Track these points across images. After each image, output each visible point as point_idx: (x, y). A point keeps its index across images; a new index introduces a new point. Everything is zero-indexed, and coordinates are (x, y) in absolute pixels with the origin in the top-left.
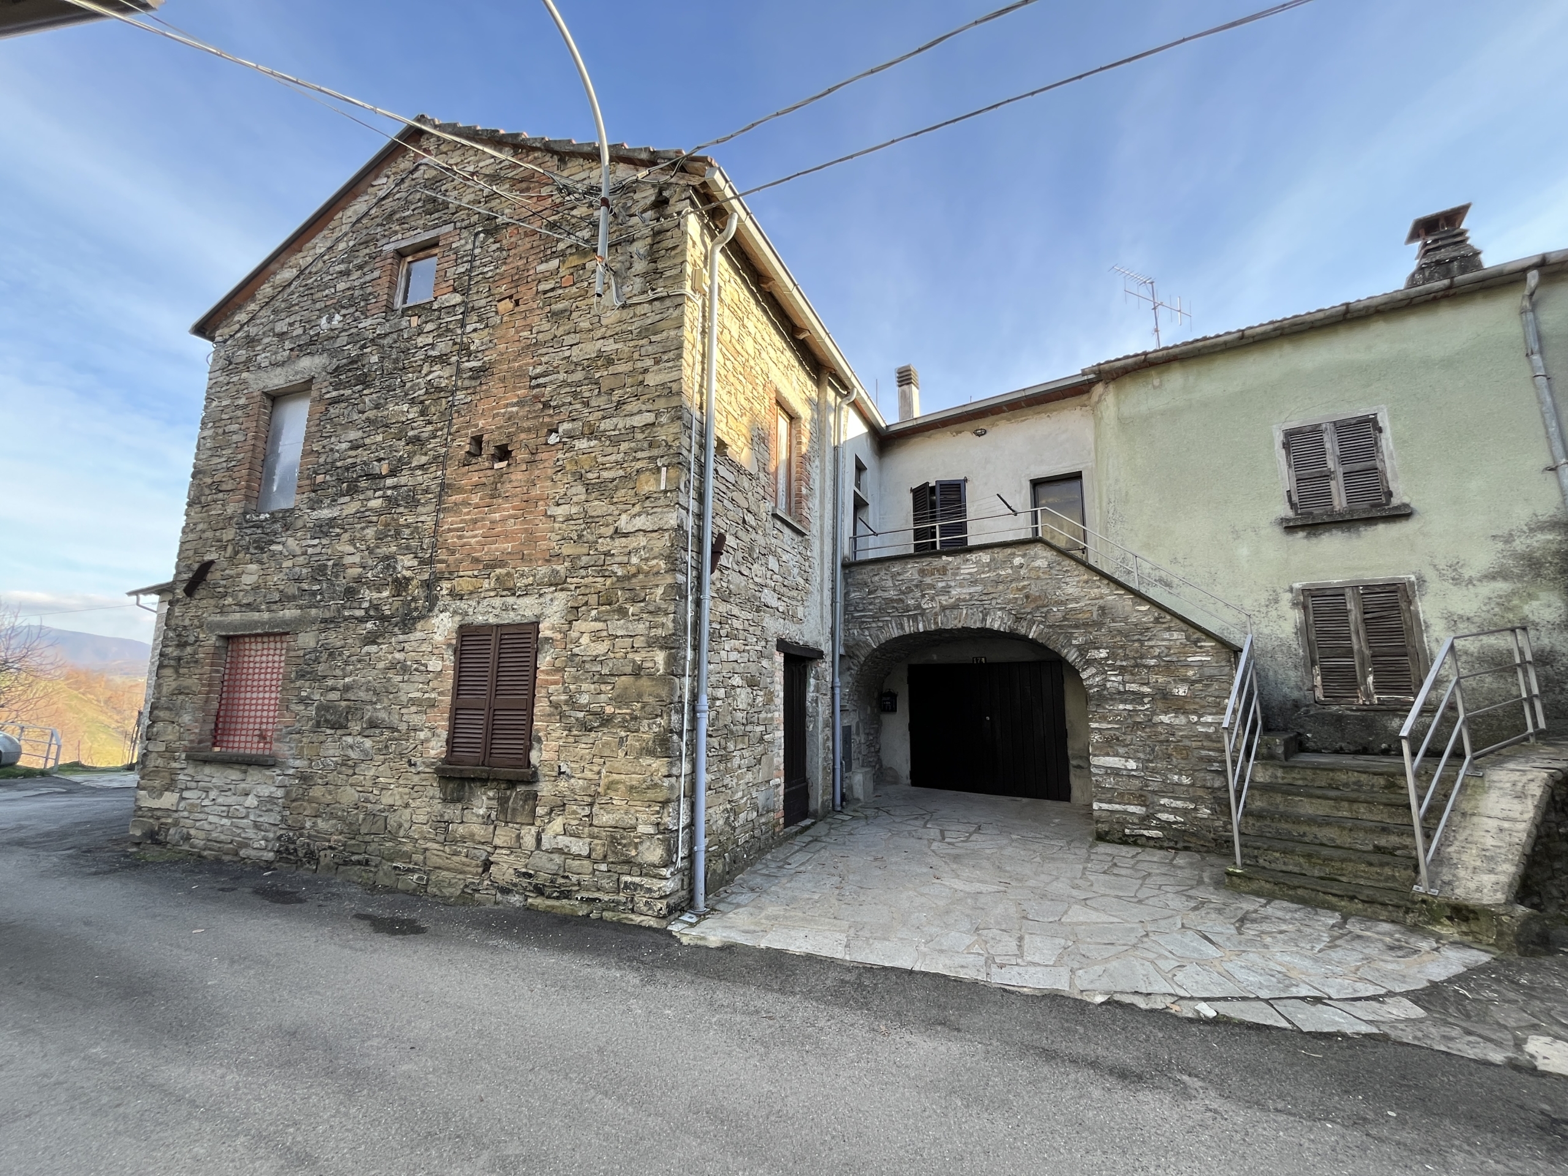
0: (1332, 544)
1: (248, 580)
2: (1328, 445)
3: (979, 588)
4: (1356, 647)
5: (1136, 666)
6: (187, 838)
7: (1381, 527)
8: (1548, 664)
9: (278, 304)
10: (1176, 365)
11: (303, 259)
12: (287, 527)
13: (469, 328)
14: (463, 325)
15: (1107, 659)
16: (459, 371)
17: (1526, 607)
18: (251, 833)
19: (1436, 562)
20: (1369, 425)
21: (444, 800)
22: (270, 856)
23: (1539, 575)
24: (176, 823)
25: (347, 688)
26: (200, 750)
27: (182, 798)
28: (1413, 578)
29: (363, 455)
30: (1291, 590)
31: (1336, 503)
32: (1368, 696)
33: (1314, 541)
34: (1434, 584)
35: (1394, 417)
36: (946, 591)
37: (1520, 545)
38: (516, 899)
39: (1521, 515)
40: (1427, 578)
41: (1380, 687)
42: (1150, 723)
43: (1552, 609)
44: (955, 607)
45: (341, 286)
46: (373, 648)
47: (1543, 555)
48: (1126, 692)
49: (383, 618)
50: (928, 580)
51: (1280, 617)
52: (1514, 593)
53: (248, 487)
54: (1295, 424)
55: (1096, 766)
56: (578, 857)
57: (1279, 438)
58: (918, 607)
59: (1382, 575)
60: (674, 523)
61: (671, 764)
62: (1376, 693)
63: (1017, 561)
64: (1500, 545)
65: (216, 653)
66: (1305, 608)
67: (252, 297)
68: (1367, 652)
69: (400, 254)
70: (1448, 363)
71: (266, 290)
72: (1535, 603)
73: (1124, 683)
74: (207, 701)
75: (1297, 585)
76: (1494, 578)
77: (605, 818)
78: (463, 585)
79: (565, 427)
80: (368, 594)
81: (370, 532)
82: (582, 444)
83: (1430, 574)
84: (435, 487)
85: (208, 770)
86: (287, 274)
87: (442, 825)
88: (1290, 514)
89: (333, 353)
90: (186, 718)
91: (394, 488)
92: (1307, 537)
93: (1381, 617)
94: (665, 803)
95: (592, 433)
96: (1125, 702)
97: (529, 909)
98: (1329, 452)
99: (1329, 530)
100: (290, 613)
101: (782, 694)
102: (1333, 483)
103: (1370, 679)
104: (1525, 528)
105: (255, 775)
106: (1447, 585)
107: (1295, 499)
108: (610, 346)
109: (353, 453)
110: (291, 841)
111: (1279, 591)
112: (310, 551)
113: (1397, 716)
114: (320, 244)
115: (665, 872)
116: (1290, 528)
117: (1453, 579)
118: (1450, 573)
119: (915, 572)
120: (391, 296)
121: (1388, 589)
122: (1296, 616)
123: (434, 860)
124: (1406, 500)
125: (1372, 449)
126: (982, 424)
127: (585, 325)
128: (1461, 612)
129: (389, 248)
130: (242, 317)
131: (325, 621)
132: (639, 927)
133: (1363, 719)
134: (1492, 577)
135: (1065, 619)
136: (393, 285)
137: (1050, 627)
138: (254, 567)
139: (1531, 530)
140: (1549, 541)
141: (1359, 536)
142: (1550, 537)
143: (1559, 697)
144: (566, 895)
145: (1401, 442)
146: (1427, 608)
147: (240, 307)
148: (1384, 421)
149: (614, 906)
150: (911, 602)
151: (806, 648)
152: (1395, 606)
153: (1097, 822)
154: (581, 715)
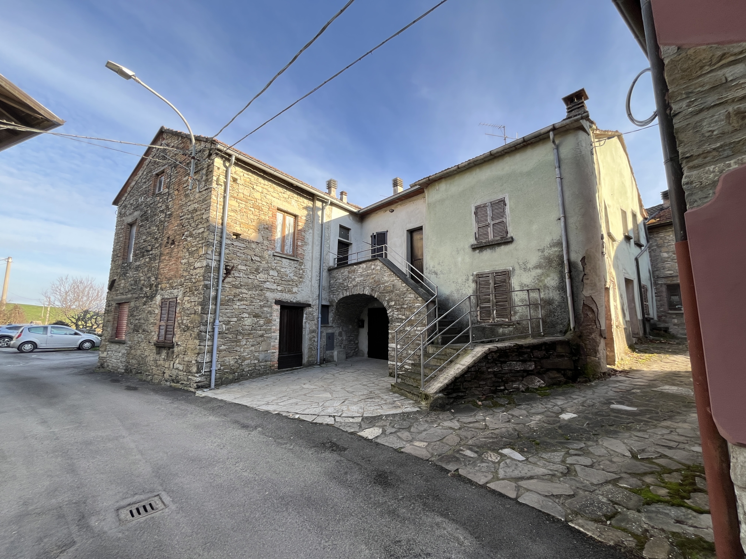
0: (487, 254)
1: (122, 285)
2: (488, 213)
3: (362, 278)
4: (491, 299)
5: (402, 308)
6: (108, 366)
7: (503, 247)
8: (550, 304)
9: (131, 194)
10: (443, 180)
11: (136, 178)
12: (130, 268)
13: (169, 201)
14: (167, 200)
15: (394, 305)
16: (166, 215)
17: (546, 280)
18: (120, 364)
19: (519, 261)
20: (502, 202)
21: (157, 354)
22: (123, 371)
23: (551, 266)
24: (106, 362)
25: (140, 319)
26: (111, 339)
27: (108, 354)
28: (511, 269)
29: (146, 244)
30: (473, 275)
31: (490, 237)
32: (494, 319)
33: (481, 254)
34: (518, 271)
35: (510, 199)
36: (354, 280)
37: (546, 254)
38: (168, 383)
39: (548, 240)
40: (515, 269)
41: (499, 315)
42: (404, 331)
43: (554, 281)
44: (356, 286)
45: (144, 187)
46: (145, 307)
47: (554, 258)
48: (399, 318)
49: (147, 297)
50: (350, 275)
51: (469, 286)
52: (543, 274)
53: (124, 255)
54: (478, 203)
55: (390, 347)
56: (181, 371)
57: (473, 210)
58: (347, 286)
59: (500, 268)
60: (205, 264)
61: (200, 342)
62: (497, 318)
63: (373, 267)
64: (540, 254)
65: (116, 309)
66: (476, 282)
67: (126, 192)
68: (495, 301)
69: (157, 175)
70: (529, 174)
71: (129, 189)
72: (549, 278)
73: (398, 315)
74: (113, 324)
75: (475, 273)
76: (537, 268)
77: (186, 359)
78: (163, 286)
79: (186, 233)
80: (145, 289)
81: (146, 269)
82: (189, 239)
83: (517, 267)
84: (159, 253)
85: (113, 345)
86: (133, 183)
87: (155, 361)
88: (475, 242)
89: (141, 210)
90: (109, 329)
91: (151, 254)
92: (479, 252)
93: (500, 286)
94: (198, 354)
95: (191, 235)
96: (398, 322)
97: (171, 386)
98: (489, 215)
99: (486, 249)
100: (129, 296)
101: (278, 320)
102: (489, 228)
103: (495, 312)
104: (549, 246)
105: (122, 346)
106: (522, 271)
107: (477, 236)
108: (196, 205)
109: (144, 243)
110: (127, 367)
111: (469, 275)
112: (135, 276)
113: (501, 327)
114: (140, 173)
115: (197, 375)
116: (474, 248)
117: (524, 269)
118: (523, 266)
119: (347, 272)
120: (154, 190)
121: (503, 273)
122: (473, 286)
123: (154, 372)
124: (512, 235)
125: (503, 214)
126: (392, 207)
127: (192, 199)
128: (525, 283)
129: (154, 173)
130: (124, 198)
131: (136, 298)
132: (190, 391)
133: (491, 329)
134: (536, 267)
135: (384, 290)
136: (155, 186)
137: (380, 293)
138: (123, 281)
139: (551, 246)
140: (556, 251)
141: (495, 251)
142: (556, 249)
143: (553, 319)
144: (178, 382)
145: (512, 210)
146: (515, 282)
147: (123, 195)
148: (507, 202)
149: (186, 385)
150: (345, 284)
151: (298, 303)
152: (505, 281)
153: (389, 369)
154: (184, 327)
